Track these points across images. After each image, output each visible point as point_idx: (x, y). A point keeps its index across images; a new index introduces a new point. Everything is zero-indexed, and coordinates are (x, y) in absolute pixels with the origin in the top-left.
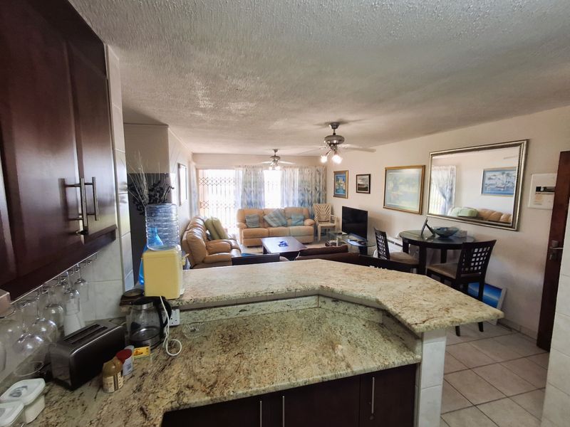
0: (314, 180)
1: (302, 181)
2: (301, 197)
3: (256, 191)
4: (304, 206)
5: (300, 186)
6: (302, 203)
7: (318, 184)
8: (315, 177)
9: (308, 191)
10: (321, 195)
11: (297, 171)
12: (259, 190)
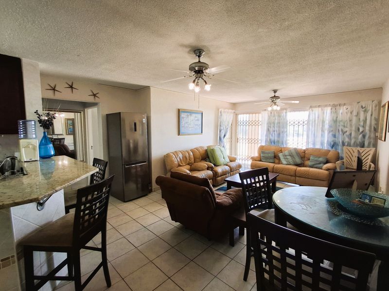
0: (354, 119)
1: (335, 121)
2: (333, 139)
3: (279, 130)
4: (336, 149)
5: (330, 126)
6: (334, 145)
7: (362, 124)
8: (358, 114)
9: (344, 133)
10: (367, 137)
11: (328, 110)
12: (282, 130)
